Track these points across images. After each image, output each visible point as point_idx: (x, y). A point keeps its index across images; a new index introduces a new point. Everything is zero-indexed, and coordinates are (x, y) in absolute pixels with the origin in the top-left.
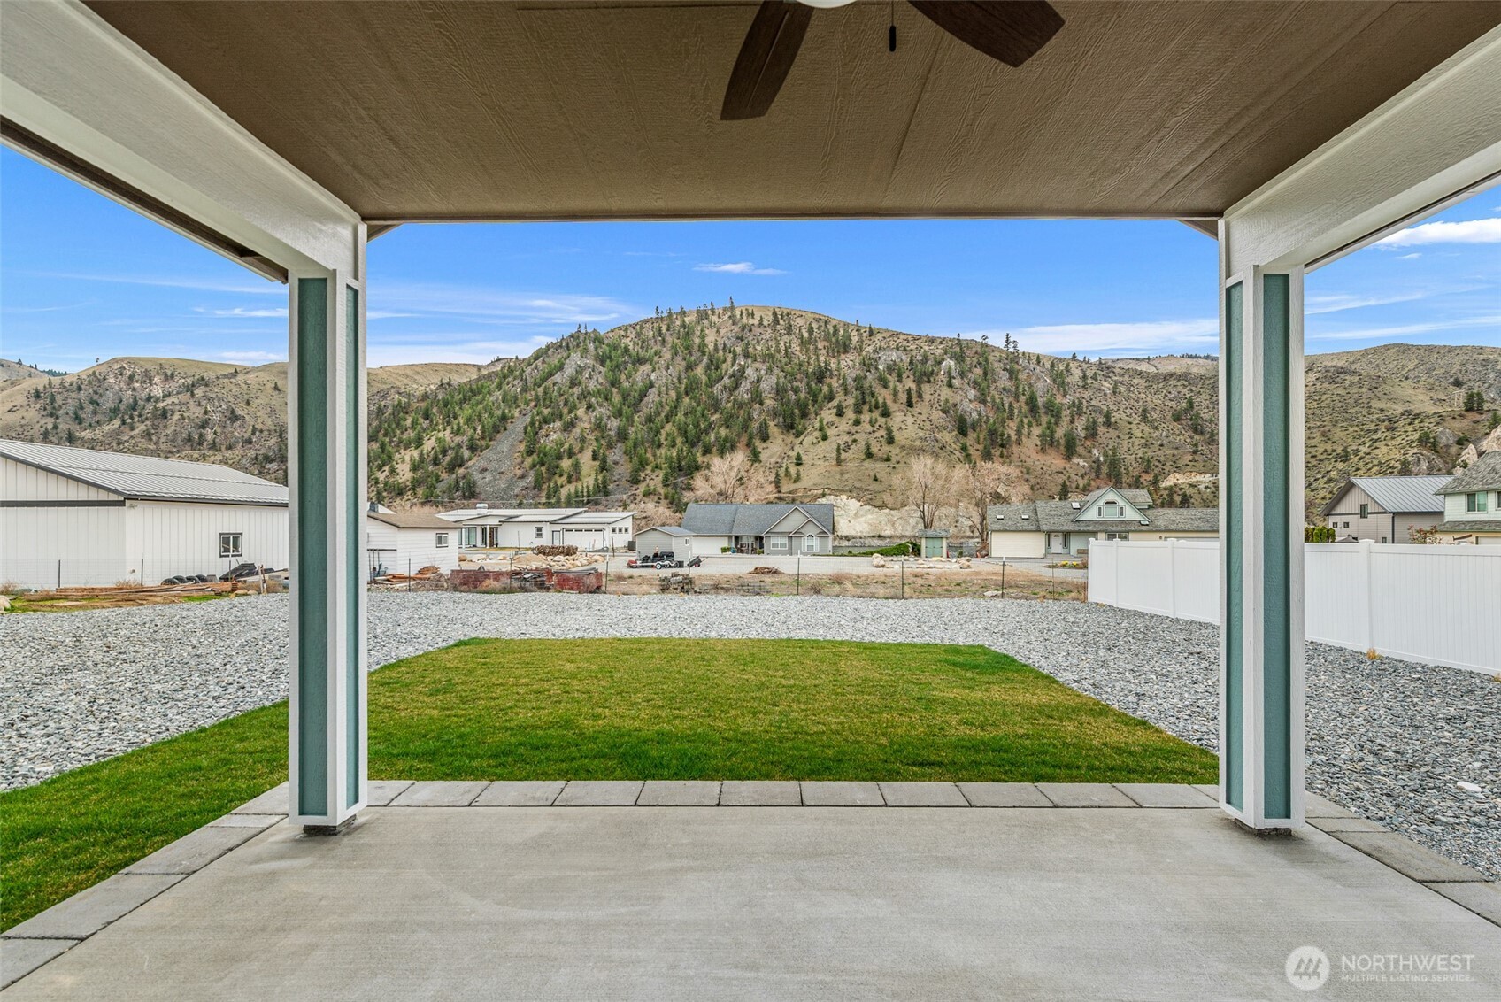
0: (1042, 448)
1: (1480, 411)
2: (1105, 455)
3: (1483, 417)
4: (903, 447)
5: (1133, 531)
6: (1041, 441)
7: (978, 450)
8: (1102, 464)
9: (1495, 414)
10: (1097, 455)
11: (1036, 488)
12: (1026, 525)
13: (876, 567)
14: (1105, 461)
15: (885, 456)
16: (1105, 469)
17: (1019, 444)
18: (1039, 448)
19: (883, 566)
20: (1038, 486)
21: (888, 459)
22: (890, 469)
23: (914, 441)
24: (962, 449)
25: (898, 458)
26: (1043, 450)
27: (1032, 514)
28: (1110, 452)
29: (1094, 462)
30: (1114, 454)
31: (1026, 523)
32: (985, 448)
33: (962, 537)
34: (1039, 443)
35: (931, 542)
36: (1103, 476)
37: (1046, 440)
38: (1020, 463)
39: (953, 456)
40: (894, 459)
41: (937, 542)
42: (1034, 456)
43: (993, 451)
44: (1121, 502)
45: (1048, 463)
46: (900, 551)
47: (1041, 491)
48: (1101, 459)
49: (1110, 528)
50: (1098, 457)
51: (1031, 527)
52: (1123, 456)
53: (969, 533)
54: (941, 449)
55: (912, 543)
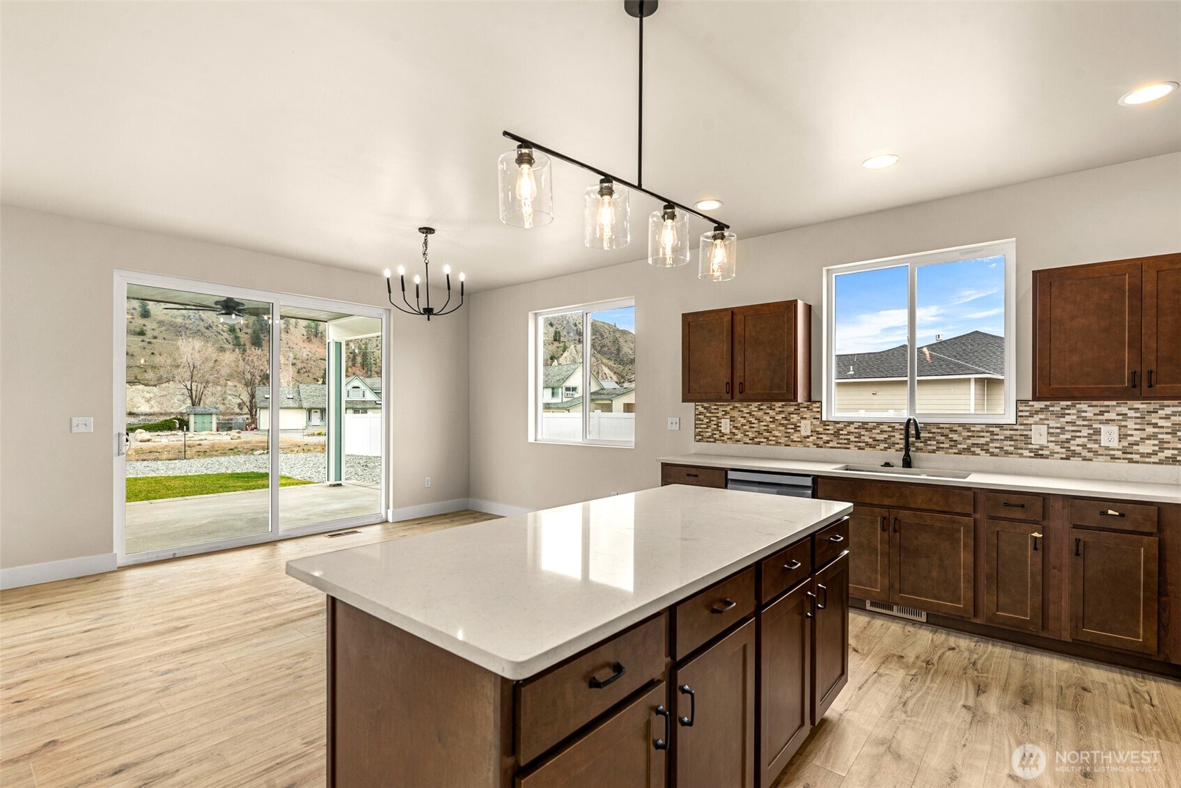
0: (308, 338)
1: (559, 341)
2: (360, 348)
3: (561, 345)
4: (161, 323)
5: (370, 408)
6: (307, 331)
7: (247, 333)
8: (357, 355)
9: (565, 345)
10: (353, 347)
11: (302, 371)
12: (291, 404)
13: (141, 441)
14: (359, 353)
15: (138, 330)
16: (359, 359)
17: (287, 332)
18: (305, 337)
19: (149, 440)
20: (305, 370)
21: (142, 333)
22: (145, 344)
23: (175, 318)
24: (230, 331)
25: (155, 333)
26: (309, 340)
27: (296, 395)
28: (363, 346)
29: (351, 353)
30: (366, 348)
31: (291, 401)
32: (254, 332)
33: (232, 414)
34: (305, 333)
35: (200, 419)
36: (358, 364)
37: (311, 331)
38: (288, 349)
39: (220, 337)
40: (149, 334)
41: (207, 418)
42: (301, 344)
43: (262, 336)
44: (363, 387)
45: (313, 351)
46: (167, 426)
47: (306, 374)
48: (357, 351)
49: (355, 406)
50: (354, 350)
51: (296, 405)
52: (373, 351)
53: (237, 410)
54: (207, 328)
55: (178, 419)
